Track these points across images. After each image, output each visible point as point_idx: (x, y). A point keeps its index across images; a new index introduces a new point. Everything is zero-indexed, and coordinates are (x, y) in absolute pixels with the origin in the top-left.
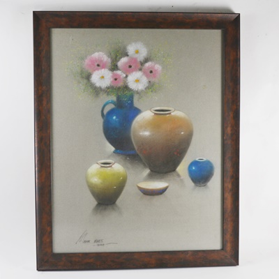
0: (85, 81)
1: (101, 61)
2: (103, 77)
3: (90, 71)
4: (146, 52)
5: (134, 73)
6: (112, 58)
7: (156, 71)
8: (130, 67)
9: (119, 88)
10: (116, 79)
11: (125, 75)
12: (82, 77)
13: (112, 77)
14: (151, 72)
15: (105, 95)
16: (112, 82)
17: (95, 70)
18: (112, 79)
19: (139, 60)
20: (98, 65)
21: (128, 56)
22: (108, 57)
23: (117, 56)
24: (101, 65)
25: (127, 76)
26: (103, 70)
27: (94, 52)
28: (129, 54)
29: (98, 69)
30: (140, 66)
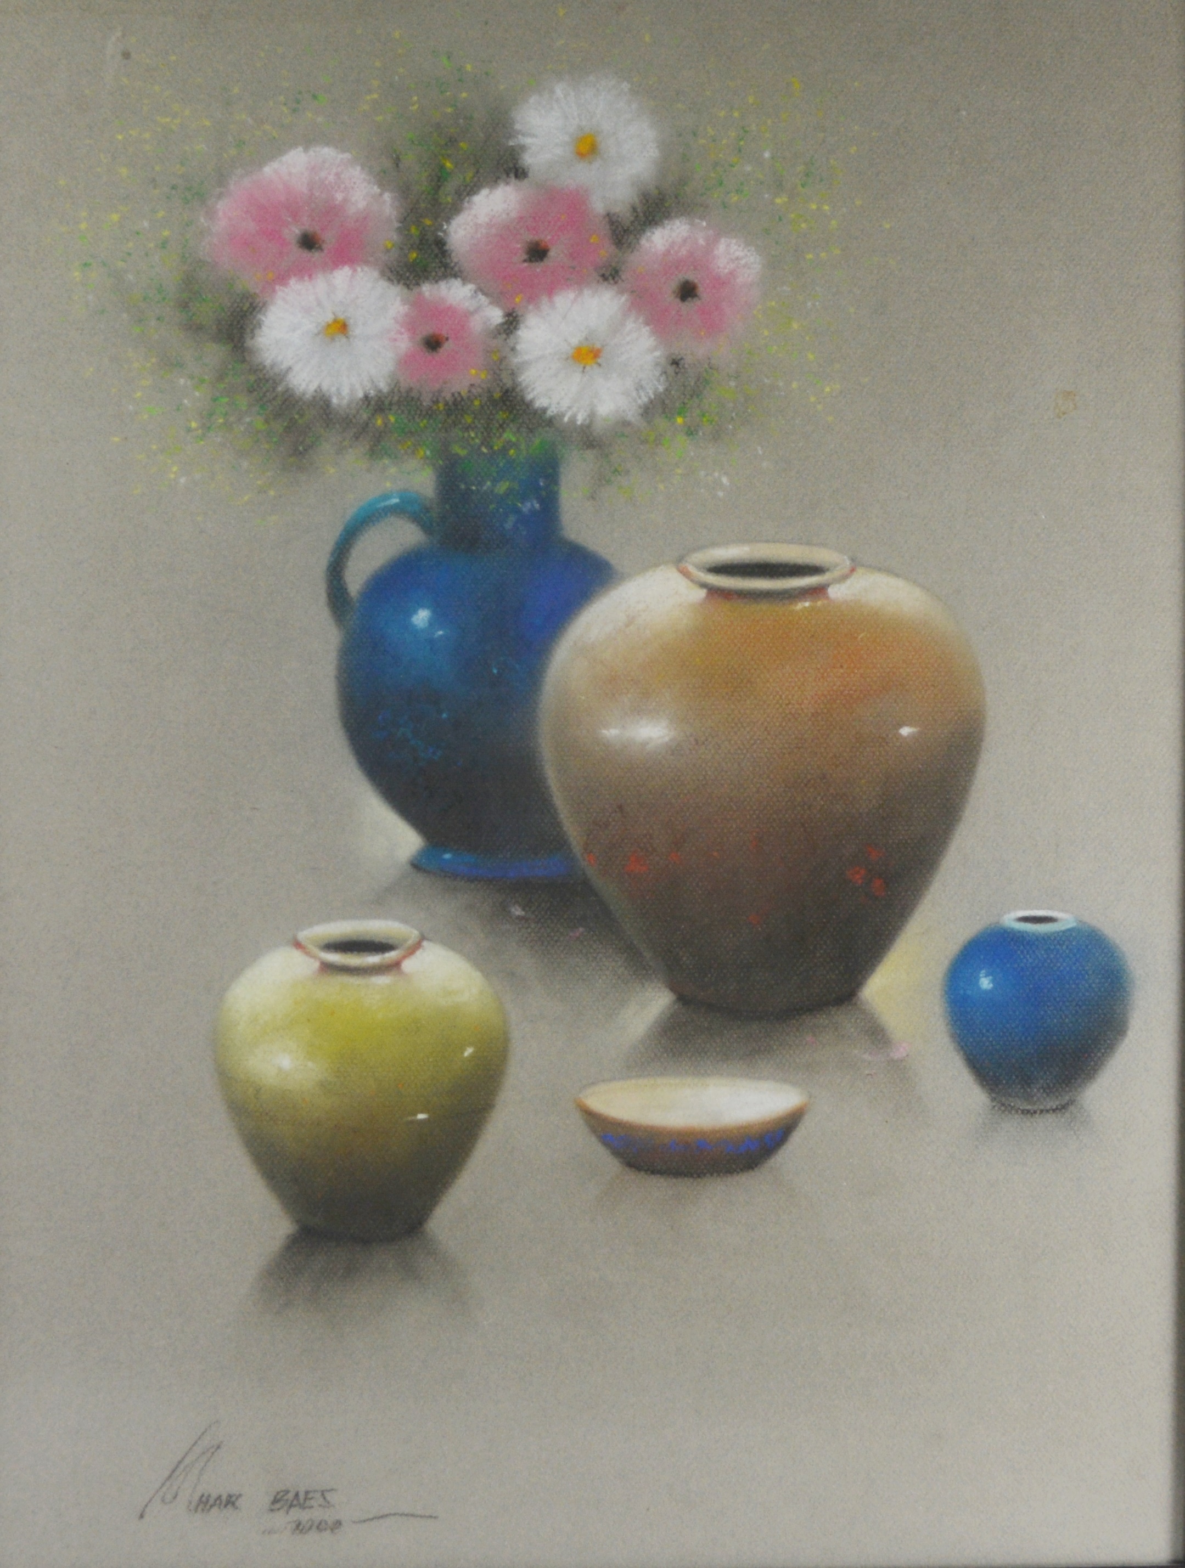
0: (215, 353)
1: (331, 211)
2: (341, 328)
3: (249, 281)
4: (653, 152)
5: (564, 300)
6: (404, 191)
7: (720, 282)
8: (537, 253)
9: (457, 407)
10: (433, 344)
11: (496, 316)
12: (194, 328)
13: (410, 325)
14: (687, 291)
15: (354, 458)
16: (405, 362)
17: (282, 279)
18: (405, 344)
19: (598, 206)
20: (309, 242)
21: (520, 173)
22: (382, 179)
23: (439, 179)
24: (329, 238)
25: (512, 323)
26: (342, 276)
27: (277, 149)
28: (528, 160)
29: (304, 272)
30: (606, 251)
